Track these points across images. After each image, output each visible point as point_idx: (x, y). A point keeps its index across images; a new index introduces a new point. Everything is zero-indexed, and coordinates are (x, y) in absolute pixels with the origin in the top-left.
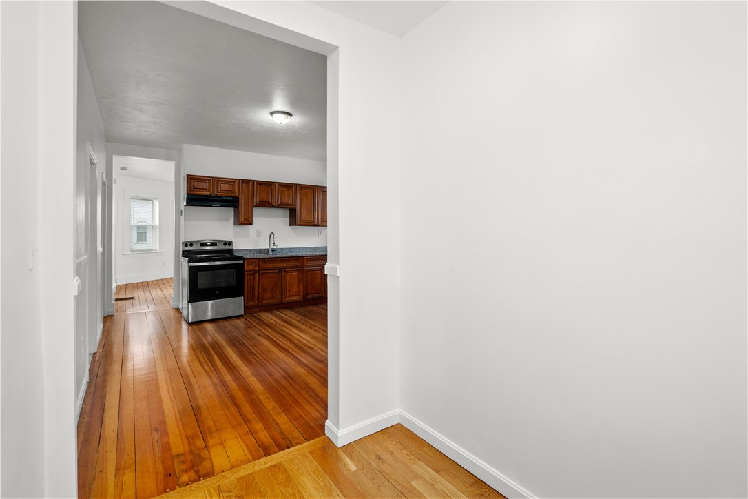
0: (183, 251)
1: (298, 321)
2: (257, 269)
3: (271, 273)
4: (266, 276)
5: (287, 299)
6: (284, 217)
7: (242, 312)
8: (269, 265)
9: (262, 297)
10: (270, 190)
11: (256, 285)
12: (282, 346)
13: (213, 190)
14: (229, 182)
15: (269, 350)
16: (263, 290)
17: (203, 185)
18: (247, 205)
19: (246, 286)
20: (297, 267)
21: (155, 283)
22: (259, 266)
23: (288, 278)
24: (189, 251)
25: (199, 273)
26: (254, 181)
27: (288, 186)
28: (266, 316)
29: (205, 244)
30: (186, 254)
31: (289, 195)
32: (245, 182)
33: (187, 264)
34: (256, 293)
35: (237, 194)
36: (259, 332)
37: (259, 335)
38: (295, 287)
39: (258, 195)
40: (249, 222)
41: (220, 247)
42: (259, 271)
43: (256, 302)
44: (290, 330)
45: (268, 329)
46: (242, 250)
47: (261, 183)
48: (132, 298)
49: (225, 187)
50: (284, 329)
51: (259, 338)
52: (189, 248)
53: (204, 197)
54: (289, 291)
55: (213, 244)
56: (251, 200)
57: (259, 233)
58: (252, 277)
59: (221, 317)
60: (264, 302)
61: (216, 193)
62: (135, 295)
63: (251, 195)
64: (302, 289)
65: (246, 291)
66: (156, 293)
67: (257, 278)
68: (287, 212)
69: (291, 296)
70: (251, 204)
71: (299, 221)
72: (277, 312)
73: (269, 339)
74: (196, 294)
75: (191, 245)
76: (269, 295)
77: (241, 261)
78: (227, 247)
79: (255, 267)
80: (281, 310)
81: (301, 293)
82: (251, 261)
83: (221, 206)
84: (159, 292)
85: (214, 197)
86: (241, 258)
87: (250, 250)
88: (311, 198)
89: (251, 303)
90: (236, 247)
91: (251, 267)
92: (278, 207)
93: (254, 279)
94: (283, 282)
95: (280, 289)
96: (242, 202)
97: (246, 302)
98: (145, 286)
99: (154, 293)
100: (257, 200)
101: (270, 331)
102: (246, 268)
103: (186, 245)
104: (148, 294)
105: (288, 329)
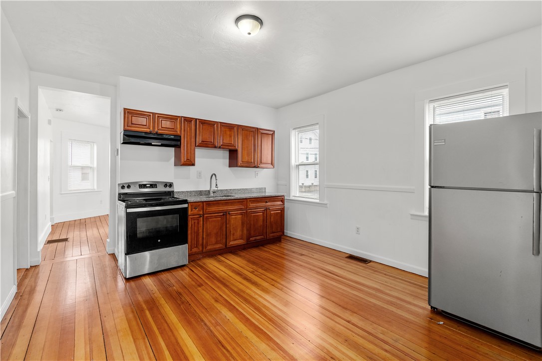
0: (120, 194)
1: (252, 272)
2: (201, 213)
3: (216, 217)
4: (210, 220)
5: (232, 243)
6: (224, 158)
7: (186, 262)
8: (214, 209)
9: (207, 243)
10: (213, 130)
11: (201, 231)
12: (254, 324)
13: (154, 128)
14: (171, 119)
15: (240, 334)
16: (208, 235)
17: (143, 121)
18: (189, 145)
19: (189, 232)
20: (241, 209)
21: (92, 220)
22: (203, 209)
23: (232, 222)
24: (126, 194)
25: (138, 219)
26: (196, 119)
27: (230, 127)
28: (212, 264)
29: (144, 186)
30: (123, 197)
31: (230, 136)
32: (188, 120)
33: (124, 209)
34: (200, 239)
35: (179, 132)
36: (215, 295)
37: (216, 301)
38: (239, 231)
39: (201, 134)
40: (190, 163)
41: (160, 189)
42: (203, 215)
43: (201, 249)
44: (251, 290)
45: (224, 288)
46: (183, 192)
47: (203, 122)
48: (66, 240)
49: (166, 124)
50: (241, 287)
51: (219, 306)
52: (126, 191)
53: (143, 135)
54: (233, 235)
55: (153, 185)
56: (193, 140)
57: (199, 175)
58: (196, 221)
59: (163, 269)
60: (209, 248)
61: (156, 130)
62: (70, 236)
63: (193, 135)
64: (245, 231)
65: (189, 237)
66: (92, 232)
67: (201, 223)
68: (227, 154)
69: (236, 240)
70: (193, 144)
71: (240, 162)
72: (222, 259)
73: (232, 309)
74: (135, 244)
75: (129, 187)
76: (213, 240)
77: (186, 206)
78: (168, 189)
79: (199, 210)
80: (225, 256)
81: (245, 236)
82: (195, 205)
83: (162, 145)
84: (95, 231)
85: (154, 134)
86: (185, 202)
87: (191, 192)
88: (252, 140)
89: (195, 250)
90: (176, 188)
91: (195, 211)
92: (220, 148)
93: (198, 223)
94: (228, 226)
95: (224, 233)
96: (184, 142)
97: (190, 249)
98: (82, 224)
99: (90, 233)
100: (199, 140)
101: (226, 290)
102: (190, 212)
103: (123, 187)
104: (83, 234)
105: (247, 287)
